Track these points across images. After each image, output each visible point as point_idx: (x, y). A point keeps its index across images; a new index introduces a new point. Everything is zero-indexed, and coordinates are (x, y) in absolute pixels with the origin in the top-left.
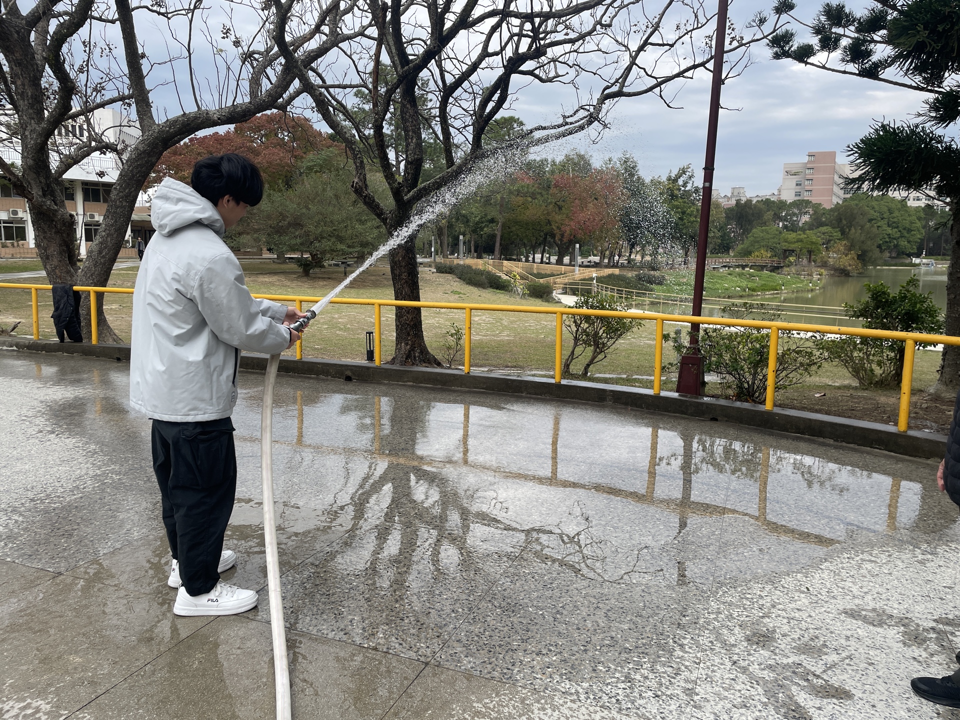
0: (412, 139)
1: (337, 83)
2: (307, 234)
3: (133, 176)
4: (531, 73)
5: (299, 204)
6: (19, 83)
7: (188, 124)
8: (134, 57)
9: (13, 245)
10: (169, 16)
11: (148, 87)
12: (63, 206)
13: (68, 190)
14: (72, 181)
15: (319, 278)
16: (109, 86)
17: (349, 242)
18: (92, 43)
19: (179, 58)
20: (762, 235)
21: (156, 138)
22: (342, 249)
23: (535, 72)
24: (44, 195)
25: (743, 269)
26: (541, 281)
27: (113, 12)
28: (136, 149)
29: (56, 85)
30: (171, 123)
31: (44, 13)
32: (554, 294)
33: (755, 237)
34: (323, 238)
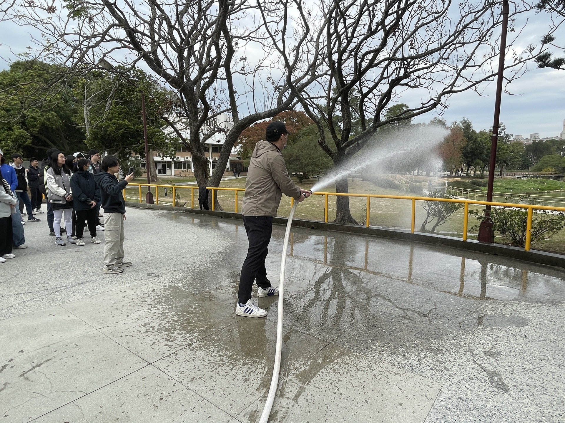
0: (346, 119)
1: (315, 96)
2: (302, 163)
3: (230, 142)
4: (406, 84)
5: (299, 150)
6: (190, 107)
7: (252, 119)
8: (232, 93)
9: (186, 171)
10: (246, 74)
11: (237, 105)
12: (204, 155)
13: (206, 148)
14: (208, 144)
15: (307, 183)
16: (223, 105)
17: (320, 167)
18: (217, 89)
19: (249, 92)
20: (549, 159)
21: (239, 126)
22: (317, 170)
23: (408, 84)
24: (197, 151)
25: (537, 178)
26: (417, 184)
27: (224, 76)
28: (231, 131)
29: (203, 107)
30: (245, 119)
31: (199, 79)
32: (424, 191)
33: (545, 161)
34: (308, 165)
